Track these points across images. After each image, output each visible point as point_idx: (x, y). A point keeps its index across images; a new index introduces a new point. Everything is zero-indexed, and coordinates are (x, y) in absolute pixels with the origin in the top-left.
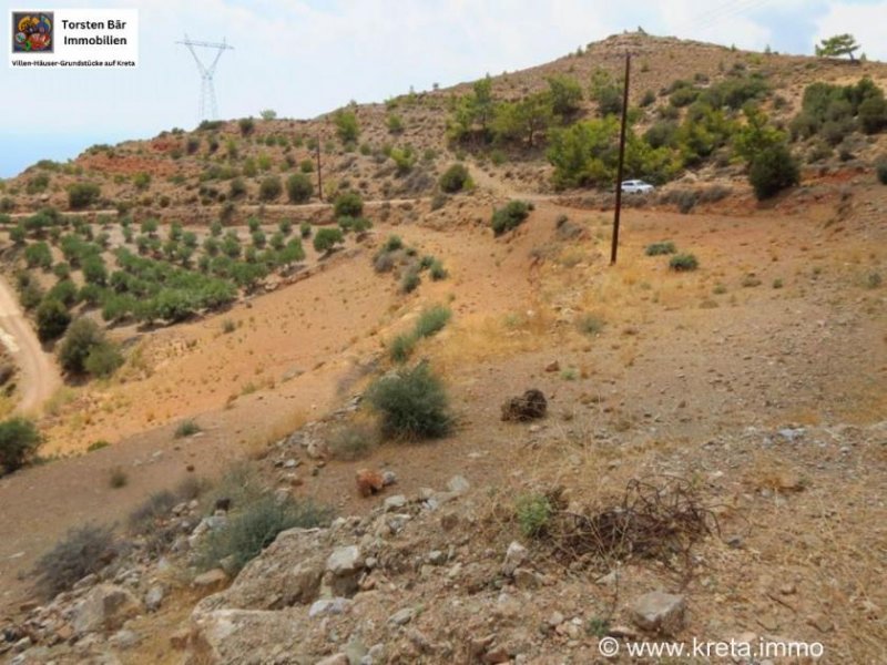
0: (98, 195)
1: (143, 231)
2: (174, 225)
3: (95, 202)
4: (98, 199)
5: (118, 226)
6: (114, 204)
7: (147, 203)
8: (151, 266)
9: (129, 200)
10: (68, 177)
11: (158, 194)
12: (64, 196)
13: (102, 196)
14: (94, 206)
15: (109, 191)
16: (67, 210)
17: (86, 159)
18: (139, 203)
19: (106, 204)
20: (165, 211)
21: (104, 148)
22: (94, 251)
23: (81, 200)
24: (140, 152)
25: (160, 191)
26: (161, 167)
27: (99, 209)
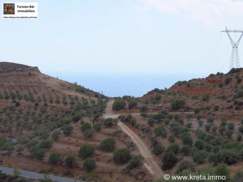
0: (184, 105)
1: (208, 122)
2: (222, 119)
3: (183, 108)
4: (185, 106)
5: (195, 119)
6: (192, 109)
7: (208, 108)
8: (213, 138)
9: (199, 107)
10: (170, 96)
11: (213, 104)
12: (169, 105)
13: (186, 105)
14: (183, 110)
15: (190, 103)
16: (170, 112)
17: (176, 88)
18: (204, 109)
19: (188, 109)
20: (217, 113)
21: (185, 82)
22: (186, 131)
23: (177, 106)
24: (202, 84)
25: (214, 103)
26: (213, 91)
27: (185, 111)
